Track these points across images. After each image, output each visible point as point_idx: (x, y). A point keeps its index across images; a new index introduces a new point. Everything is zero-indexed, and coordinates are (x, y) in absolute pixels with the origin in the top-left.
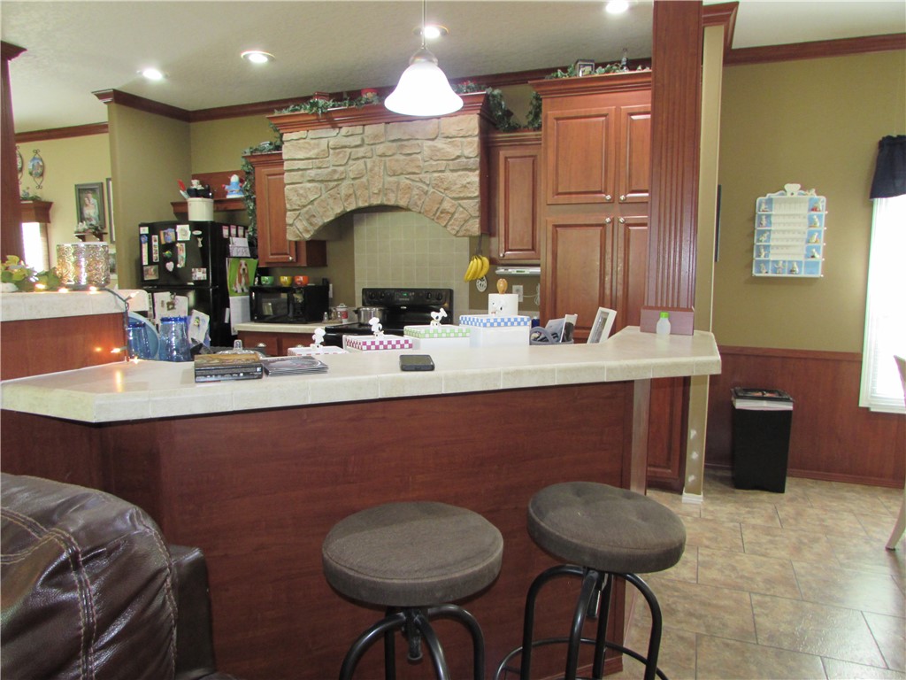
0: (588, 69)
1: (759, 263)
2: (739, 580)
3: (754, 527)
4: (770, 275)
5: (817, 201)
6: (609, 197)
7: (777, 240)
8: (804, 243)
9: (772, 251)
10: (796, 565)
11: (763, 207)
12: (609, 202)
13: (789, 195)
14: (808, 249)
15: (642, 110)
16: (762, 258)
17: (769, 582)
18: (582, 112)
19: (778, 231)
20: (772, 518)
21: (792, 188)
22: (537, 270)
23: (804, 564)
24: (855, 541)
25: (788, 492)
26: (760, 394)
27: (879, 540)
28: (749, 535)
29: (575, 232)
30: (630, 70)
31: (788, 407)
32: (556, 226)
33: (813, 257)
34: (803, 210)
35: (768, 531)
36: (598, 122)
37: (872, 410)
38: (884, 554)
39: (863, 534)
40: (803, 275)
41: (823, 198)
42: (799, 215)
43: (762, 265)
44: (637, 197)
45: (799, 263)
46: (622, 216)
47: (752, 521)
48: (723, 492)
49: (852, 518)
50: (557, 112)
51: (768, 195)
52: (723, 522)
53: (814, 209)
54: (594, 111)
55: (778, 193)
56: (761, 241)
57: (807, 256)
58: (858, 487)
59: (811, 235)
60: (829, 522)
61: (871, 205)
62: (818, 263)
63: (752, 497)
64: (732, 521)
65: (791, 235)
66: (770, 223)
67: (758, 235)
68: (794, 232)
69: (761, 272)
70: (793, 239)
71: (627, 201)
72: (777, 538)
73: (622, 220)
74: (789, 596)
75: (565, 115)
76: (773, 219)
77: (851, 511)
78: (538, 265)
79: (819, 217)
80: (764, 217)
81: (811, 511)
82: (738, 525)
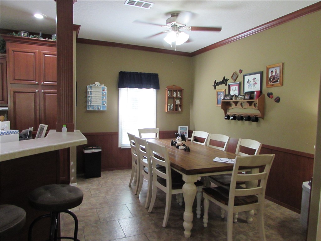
0: (26, 34)
1: (89, 106)
2: (92, 206)
3: (94, 189)
4: (92, 110)
5: (104, 88)
6: (37, 83)
7: (94, 99)
8: (101, 100)
9: (92, 102)
10: (107, 197)
11: (89, 89)
12: (37, 84)
13: (96, 85)
14: (103, 102)
15: (49, 53)
16: (90, 104)
17: (101, 204)
18: (25, 50)
19: (94, 96)
20: (98, 185)
21: (97, 84)
22: (7, 109)
23: (110, 196)
24: (121, 186)
25: (102, 177)
26: (91, 147)
27: (127, 184)
28: (93, 192)
29: (23, 95)
30: (44, 38)
31: (100, 150)
32: (15, 92)
33: (104, 104)
34: (101, 90)
35: (98, 189)
36: (32, 55)
37: (122, 148)
38: (128, 187)
39: (123, 184)
40: (101, 110)
41: (106, 87)
42: (99, 92)
43: (90, 107)
44: (47, 83)
45: (100, 106)
46: (43, 90)
47: (93, 188)
48: (82, 181)
49: (120, 180)
50: (13, 48)
51: (90, 85)
52: (84, 190)
53: (104, 90)
54: (30, 50)
55: (93, 85)
56: (89, 99)
57: (102, 104)
58: (120, 171)
59: (103, 98)
60: (114, 182)
61: (118, 90)
62: (105, 106)
63: (92, 180)
64: (87, 189)
65: (98, 98)
66: (91, 94)
67: (88, 97)
68: (98, 97)
69: (89, 109)
70: (98, 99)
71: (44, 84)
72: (101, 191)
73: (42, 91)
74: (107, 206)
75: (17, 50)
76: (92, 93)
77: (119, 178)
78: (7, 107)
79: (105, 93)
80: (89, 92)
81: (109, 180)
82: (89, 190)
